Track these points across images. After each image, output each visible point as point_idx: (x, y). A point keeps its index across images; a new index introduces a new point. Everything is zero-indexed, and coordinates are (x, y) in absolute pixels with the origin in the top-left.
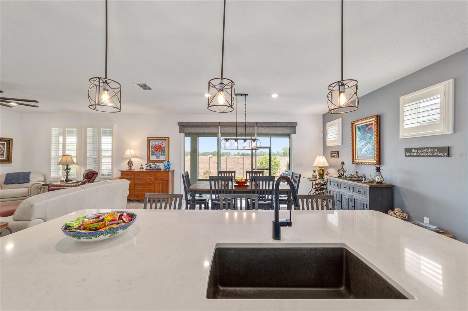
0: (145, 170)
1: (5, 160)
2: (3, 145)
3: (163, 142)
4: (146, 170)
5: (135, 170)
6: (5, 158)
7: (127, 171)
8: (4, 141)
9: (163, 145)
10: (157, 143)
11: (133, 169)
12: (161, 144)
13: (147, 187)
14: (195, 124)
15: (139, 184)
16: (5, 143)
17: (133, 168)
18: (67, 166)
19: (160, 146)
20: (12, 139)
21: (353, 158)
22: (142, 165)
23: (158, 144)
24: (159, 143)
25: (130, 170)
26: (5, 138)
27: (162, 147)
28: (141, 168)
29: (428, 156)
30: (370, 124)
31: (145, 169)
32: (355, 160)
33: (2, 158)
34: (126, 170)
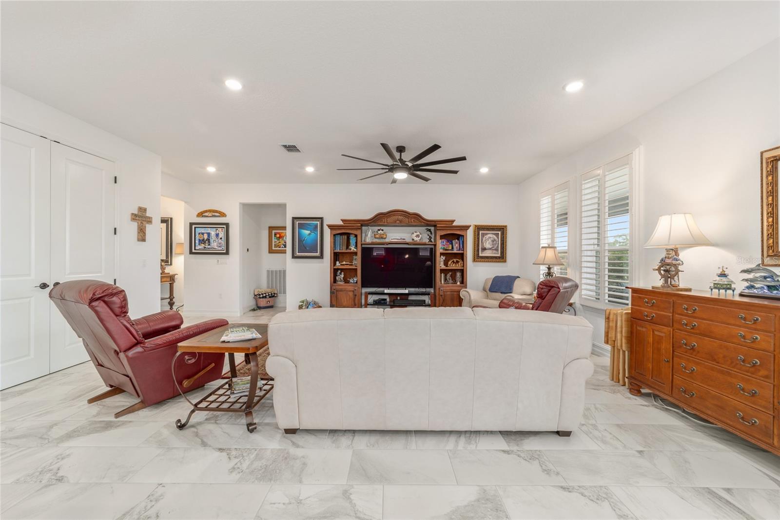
0: (737, 298)
1: (499, 257)
2: (497, 235)
4: (741, 295)
5: (690, 290)
6: (499, 255)
7: (652, 293)
8: (498, 231)
11: (682, 286)
13: (729, 374)
15: (693, 348)
16: (500, 233)
17: (683, 282)
18: (549, 269)
20: (506, 226)
22: (723, 275)
25: (665, 290)
26: (499, 226)
28: (717, 286)
31: (737, 292)
33: (496, 254)
34: (653, 287)
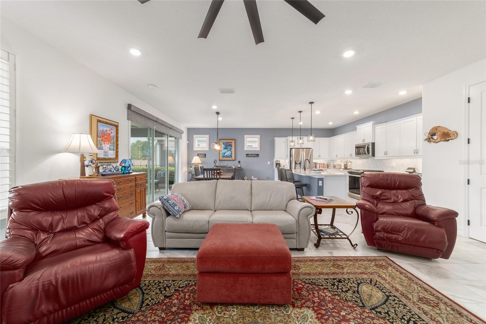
3: (112, 129)
9: (111, 133)
10: (105, 129)
12: (110, 132)
13: (129, 201)
14: (143, 114)
19: (109, 134)
21: (220, 157)
23: (106, 131)
24: (107, 129)
27: (111, 136)
29: (254, 157)
30: (230, 142)
32: (220, 159)
